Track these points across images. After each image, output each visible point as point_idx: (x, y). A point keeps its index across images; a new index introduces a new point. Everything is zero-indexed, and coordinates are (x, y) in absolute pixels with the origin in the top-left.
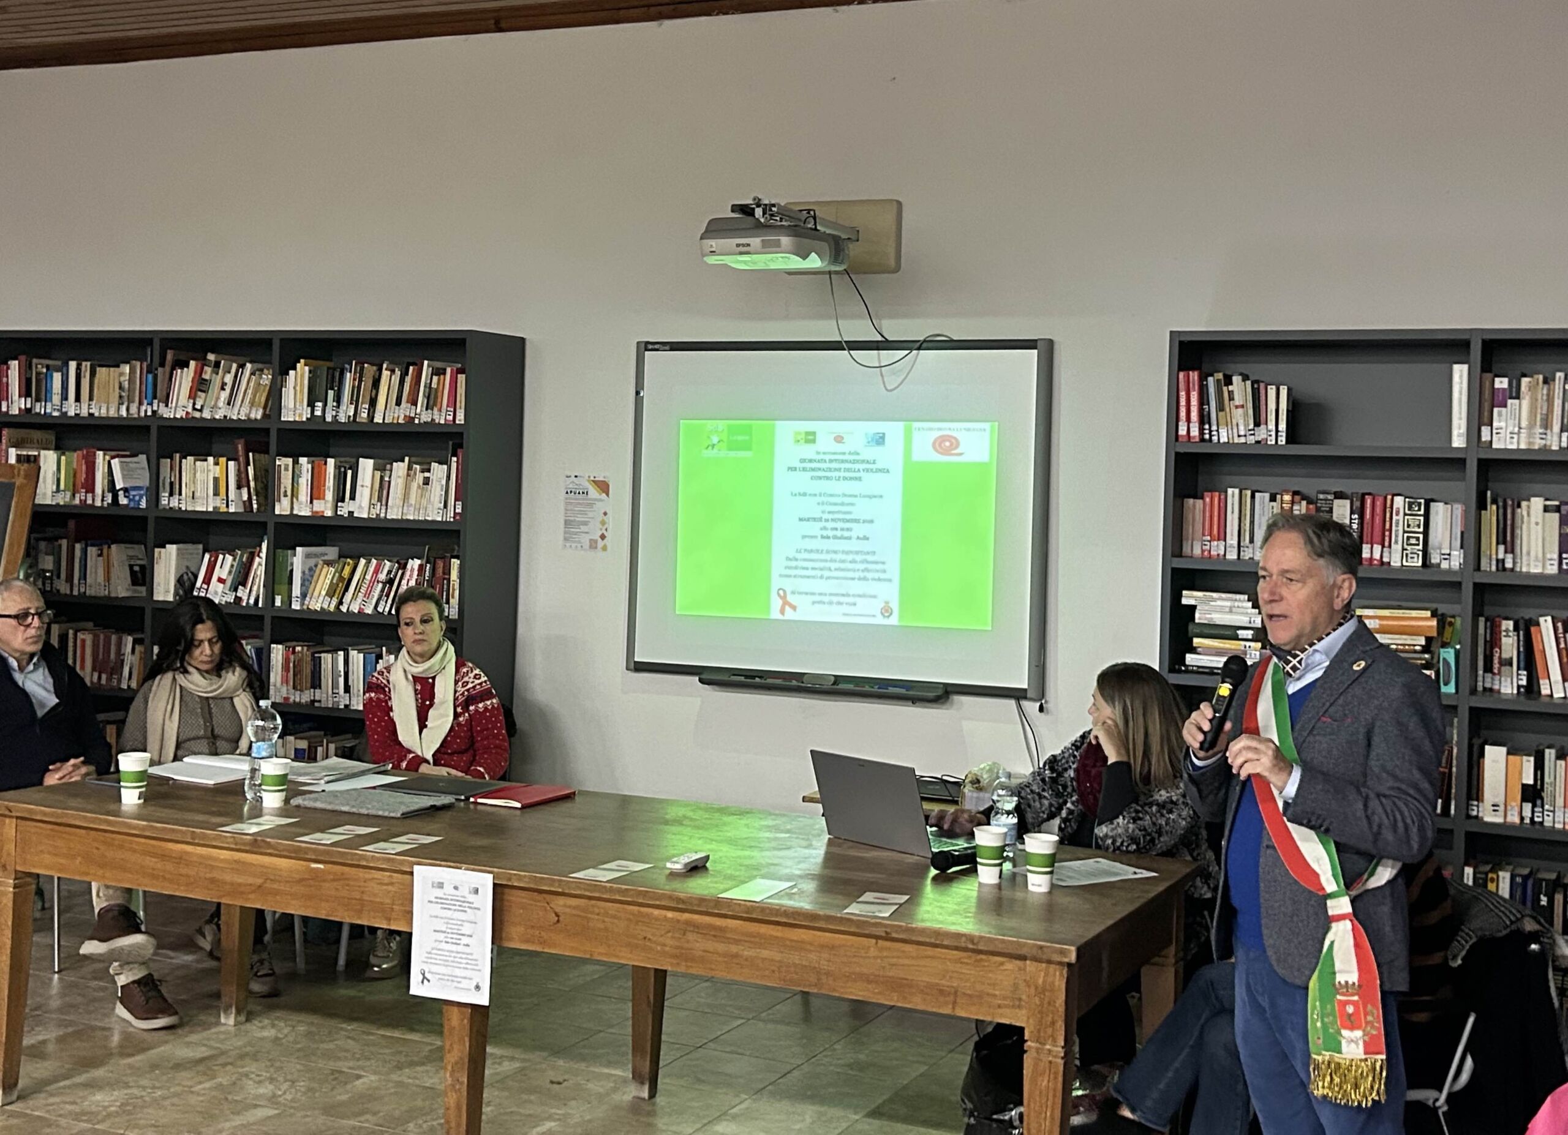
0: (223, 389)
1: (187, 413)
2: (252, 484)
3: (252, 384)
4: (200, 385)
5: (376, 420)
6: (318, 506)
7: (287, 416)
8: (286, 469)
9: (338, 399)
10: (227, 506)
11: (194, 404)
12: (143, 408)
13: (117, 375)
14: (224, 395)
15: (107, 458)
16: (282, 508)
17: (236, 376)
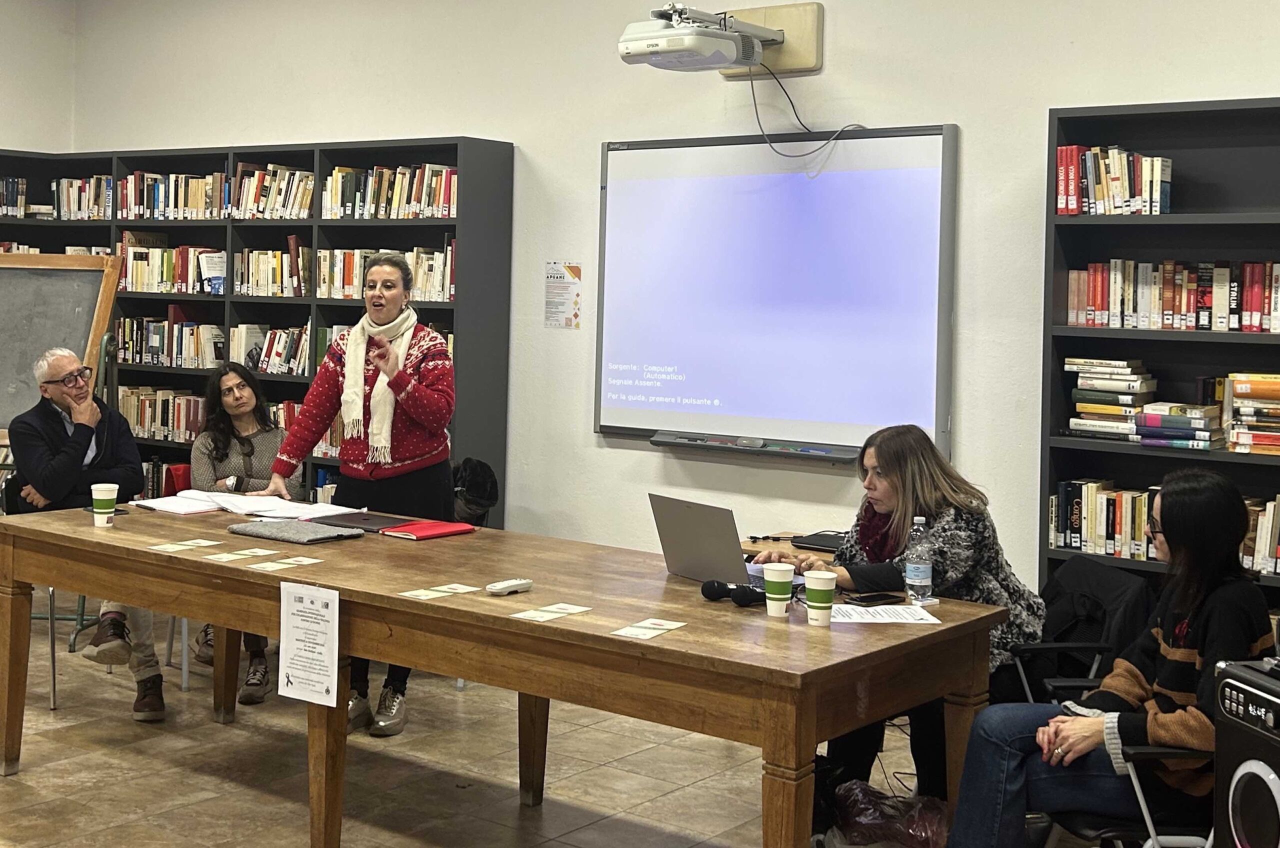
0: (280, 194)
1: (254, 215)
2: (301, 273)
3: (300, 190)
4: (263, 191)
5: (391, 217)
6: (349, 290)
7: (327, 215)
8: (325, 260)
9: (363, 200)
10: (282, 292)
11: (258, 207)
12: (223, 212)
13: (203, 184)
14: (281, 199)
15: (197, 253)
16: (322, 293)
17: (288, 183)
